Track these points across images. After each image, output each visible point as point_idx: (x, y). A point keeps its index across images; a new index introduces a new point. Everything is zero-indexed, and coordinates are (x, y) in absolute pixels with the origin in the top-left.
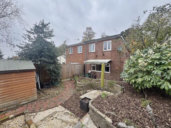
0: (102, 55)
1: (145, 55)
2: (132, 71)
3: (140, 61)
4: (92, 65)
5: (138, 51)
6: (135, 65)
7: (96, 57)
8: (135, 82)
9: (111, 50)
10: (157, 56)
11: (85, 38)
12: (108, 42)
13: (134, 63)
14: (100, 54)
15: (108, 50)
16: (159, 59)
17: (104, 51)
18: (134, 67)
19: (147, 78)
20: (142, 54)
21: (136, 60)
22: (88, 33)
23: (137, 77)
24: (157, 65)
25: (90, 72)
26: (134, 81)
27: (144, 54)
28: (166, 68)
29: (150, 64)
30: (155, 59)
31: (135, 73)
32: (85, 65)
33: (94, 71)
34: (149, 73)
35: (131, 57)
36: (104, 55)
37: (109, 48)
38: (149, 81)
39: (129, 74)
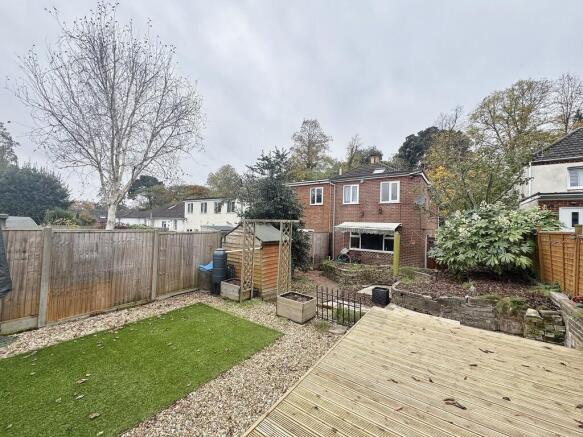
0: (375, 212)
1: (469, 219)
2: (449, 244)
3: (460, 230)
4: (351, 236)
5: (457, 214)
6: (453, 236)
7: (362, 217)
8: (455, 261)
9: (398, 201)
10: (483, 223)
11: (298, 150)
12: (391, 183)
13: (451, 232)
14: (370, 208)
15: (390, 201)
16: (487, 228)
17: (381, 202)
18: (452, 239)
19: (471, 254)
20: (464, 220)
21: (456, 228)
22: (306, 138)
23: (457, 254)
24: (483, 236)
25: (344, 251)
26: (452, 260)
27: (467, 218)
28: (493, 239)
29: (475, 234)
30: (481, 228)
31: (454, 247)
32: (331, 235)
33: (356, 249)
34: (473, 246)
35: (447, 223)
36: (381, 212)
37: (394, 198)
38: (473, 257)
39: (445, 249)
